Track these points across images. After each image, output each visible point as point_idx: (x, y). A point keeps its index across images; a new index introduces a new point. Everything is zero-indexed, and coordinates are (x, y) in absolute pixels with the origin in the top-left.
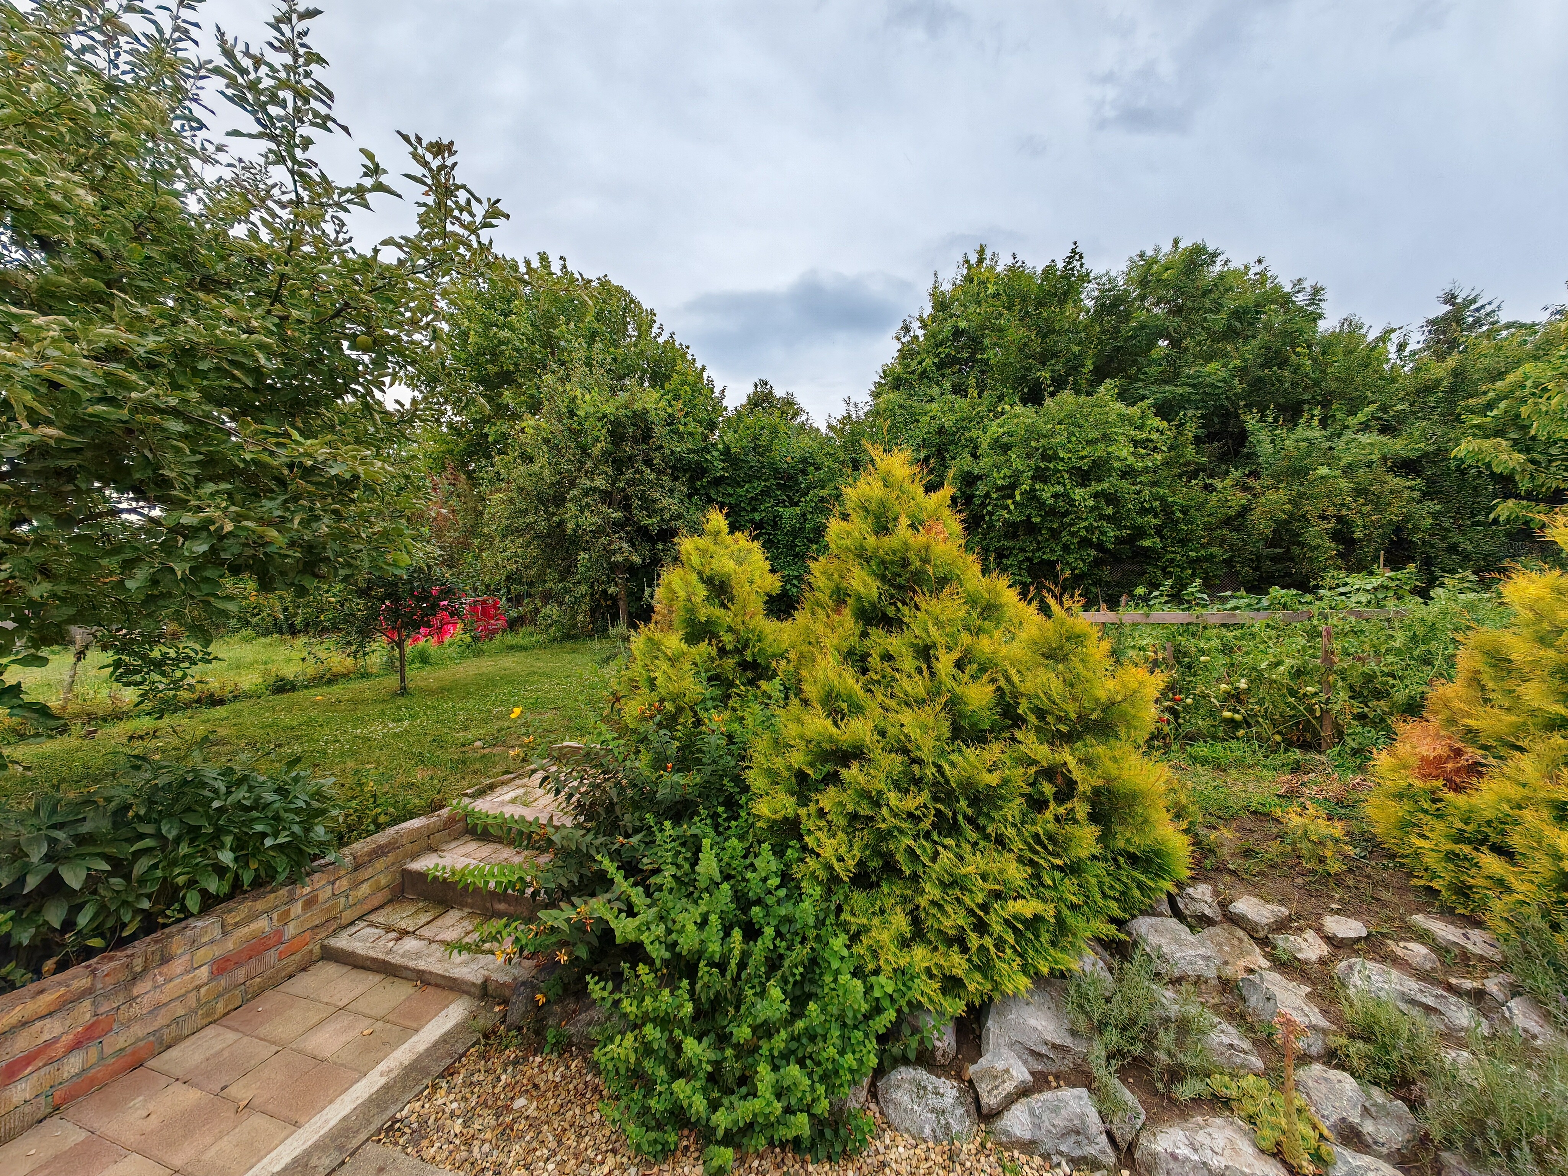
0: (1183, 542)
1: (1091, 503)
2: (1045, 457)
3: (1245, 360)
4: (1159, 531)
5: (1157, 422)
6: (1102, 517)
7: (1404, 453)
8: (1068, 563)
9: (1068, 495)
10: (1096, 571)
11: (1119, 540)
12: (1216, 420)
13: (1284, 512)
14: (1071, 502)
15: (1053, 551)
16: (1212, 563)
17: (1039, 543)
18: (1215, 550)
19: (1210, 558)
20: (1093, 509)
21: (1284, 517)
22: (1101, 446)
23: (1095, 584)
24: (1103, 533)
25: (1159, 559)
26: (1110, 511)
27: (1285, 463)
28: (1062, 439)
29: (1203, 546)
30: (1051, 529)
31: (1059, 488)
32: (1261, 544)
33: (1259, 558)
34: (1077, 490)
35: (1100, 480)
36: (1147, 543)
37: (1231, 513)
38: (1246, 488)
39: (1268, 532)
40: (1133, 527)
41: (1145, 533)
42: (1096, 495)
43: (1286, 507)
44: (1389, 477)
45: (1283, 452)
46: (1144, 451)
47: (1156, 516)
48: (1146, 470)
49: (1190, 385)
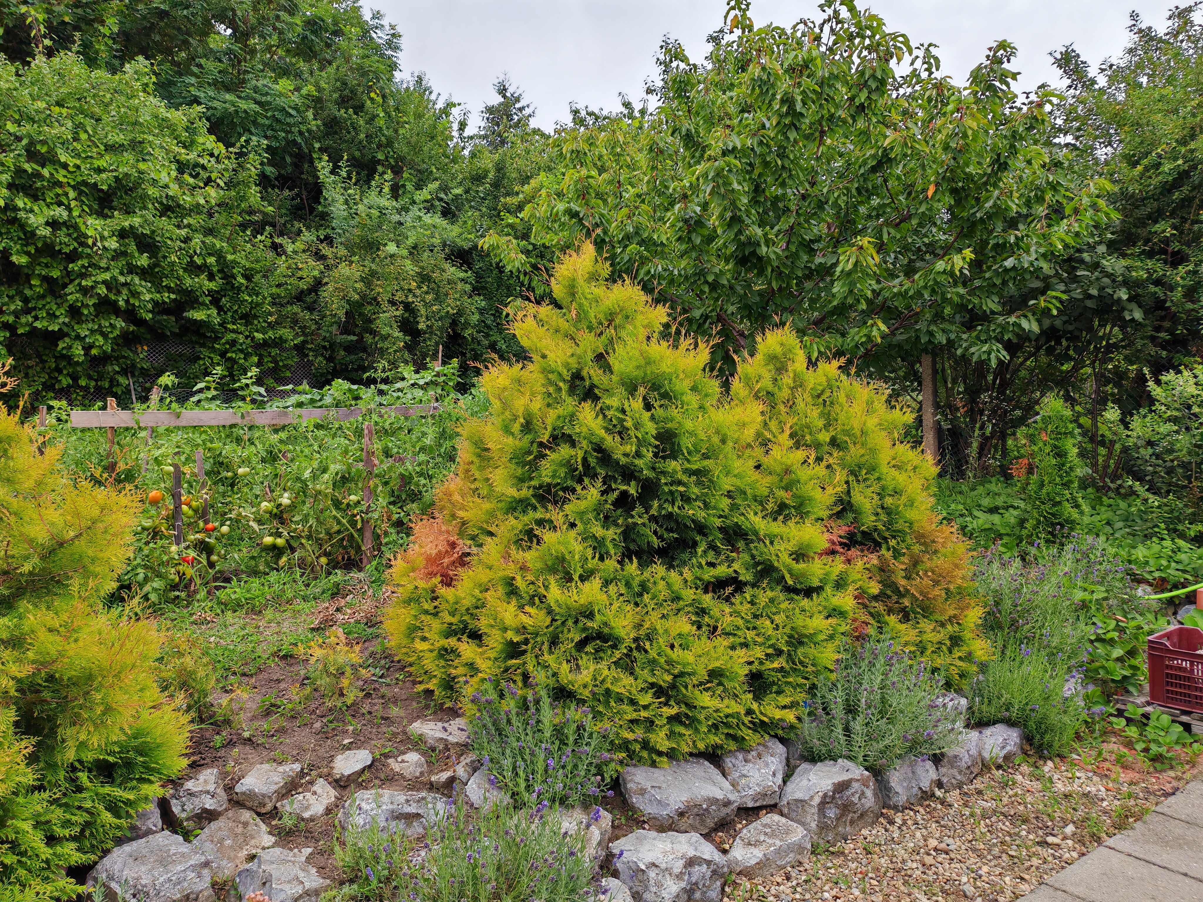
0: (247, 318)
1: (113, 244)
2: (32, 155)
3: (319, 89)
4: (216, 299)
5: (210, 142)
6: (132, 269)
7: (459, 242)
8: (78, 337)
9: (76, 227)
10: (127, 353)
11: (159, 307)
12: (288, 159)
13: (355, 290)
14: (81, 238)
15: (52, 316)
16: (282, 349)
17: (26, 300)
18: (286, 333)
19: (279, 343)
20: (118, 255)
21: (357, 297)
22: (129, 156)
23: (124, 372)
24: (135, 294)
25: (217, 339)
26: (143, 260)
27: (357, 232)
28: (65, 130)
29: (271, 326)
30: (46, 279)
31: (60, 213)
32: (334, 329)
33: (332, 346)
34: (90, 221)
35: (128, 211)
36: (199, 315)
37: (302, 285)
38: (319, 256)
39: (341, 313)
40: (180, 290)
41: (196, 301)
42: (123, 234)
43: (357, 285)
44: (447, 266)
45: (357, 219)
46: (191, 181)
47: (211, 277)
48: (196, 209)
49: (257, 102)
